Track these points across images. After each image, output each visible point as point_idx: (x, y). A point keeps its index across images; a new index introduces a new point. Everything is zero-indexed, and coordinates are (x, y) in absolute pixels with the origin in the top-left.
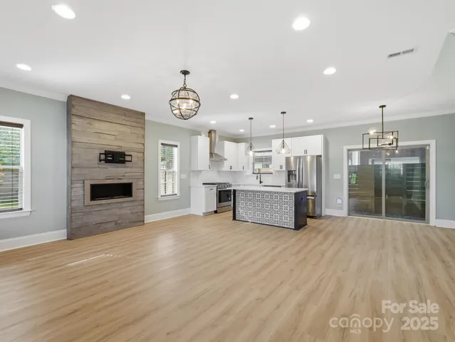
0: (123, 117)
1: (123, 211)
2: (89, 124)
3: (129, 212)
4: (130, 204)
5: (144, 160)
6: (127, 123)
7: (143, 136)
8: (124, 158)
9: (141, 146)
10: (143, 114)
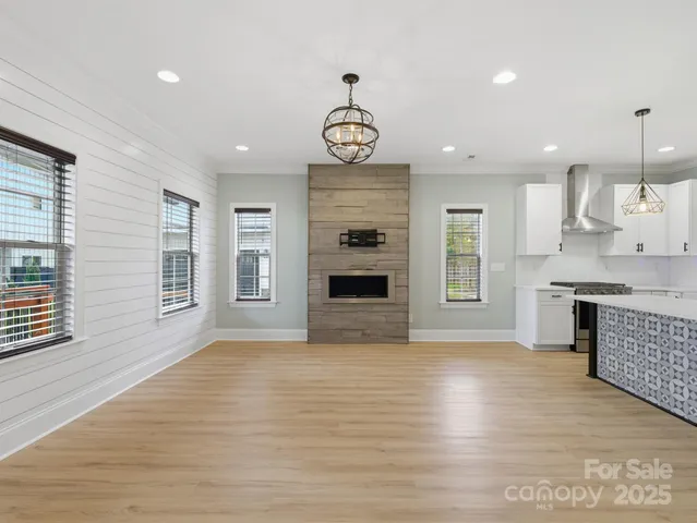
0: (374, 179)
1: (374, 318)
2: (329, 196)
3: (384, 319)
4: (386, 308)
5: (408, 240)
6: (379, 186)
7: (407, 203)
8: (376, 238)
9: (404, 218)
10: (407, 167)
